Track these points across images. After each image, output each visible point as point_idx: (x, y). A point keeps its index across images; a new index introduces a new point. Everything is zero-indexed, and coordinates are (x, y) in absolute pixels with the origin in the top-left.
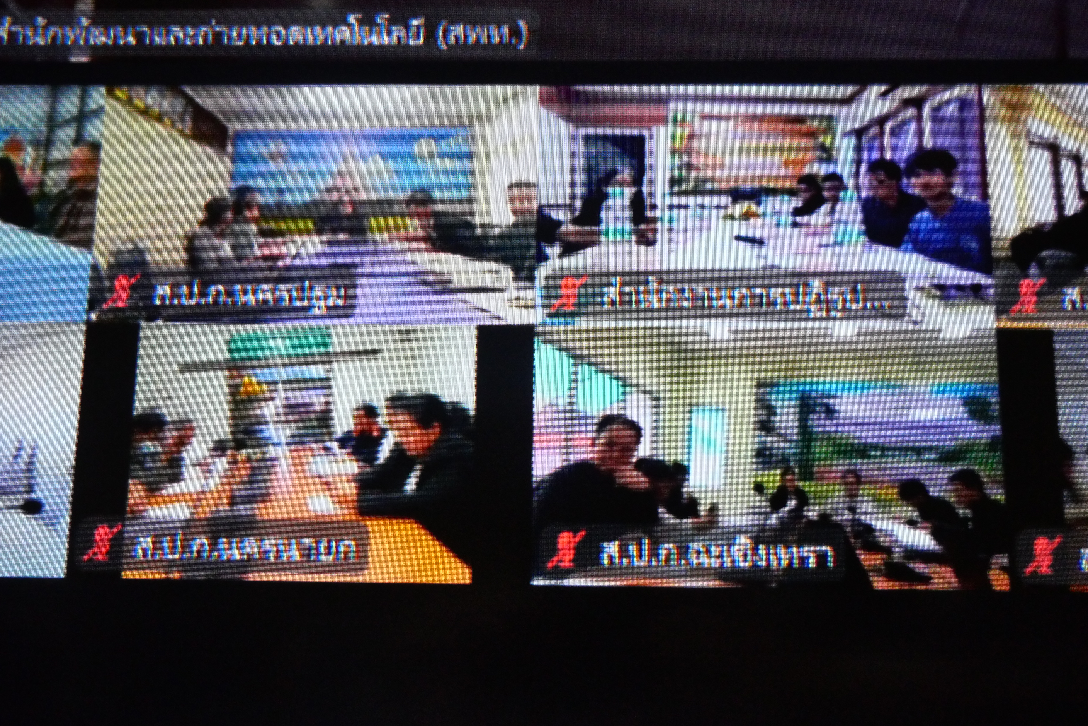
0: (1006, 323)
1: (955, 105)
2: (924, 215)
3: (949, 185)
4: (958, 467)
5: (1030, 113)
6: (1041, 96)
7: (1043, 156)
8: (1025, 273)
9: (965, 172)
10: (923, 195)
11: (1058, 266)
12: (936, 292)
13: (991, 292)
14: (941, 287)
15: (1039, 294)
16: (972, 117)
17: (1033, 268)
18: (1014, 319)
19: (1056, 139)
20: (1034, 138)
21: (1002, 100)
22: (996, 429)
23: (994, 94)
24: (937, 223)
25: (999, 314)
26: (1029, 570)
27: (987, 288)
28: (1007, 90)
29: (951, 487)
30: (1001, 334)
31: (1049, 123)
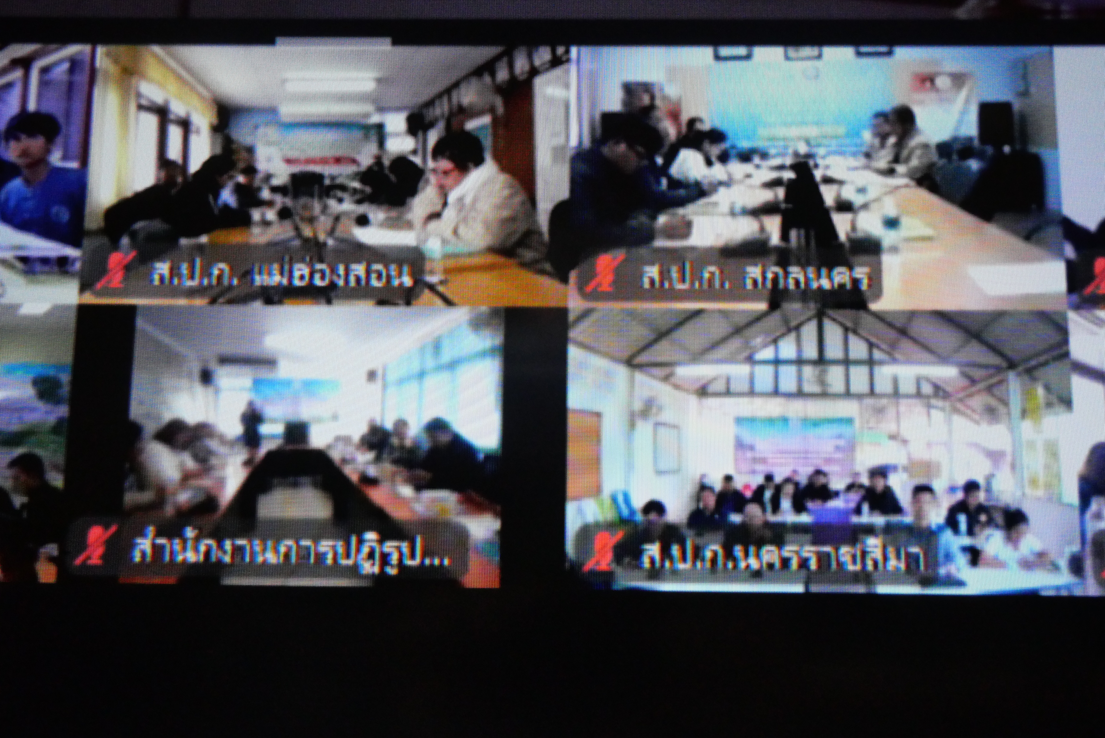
0: (89, 299)
1: (66, 66)
2: (16, 184)
3: (48, 151)
4: (19, 451)
5: (143, 76)
6: (156, 56)
7: (151, 121)
8: (115, 245)
9: (67, 137)
10: (20, 162)
11: (152, 238)
12: (19, 265)
13: (78, 265)
14: (24, 260)
15: (128, 268)
16: (82, 78)
17: (125, 241)
18: (98, 294)
19: (167, 103)
20: (144, 102)
21: (116, 61)
22: (63, 411)
23: (108, 54)
24: (28, 192)
25: (83, 288)
26: (78, 561)
27: (74, 260)
28: (121, 50)
29: (9, 473)
30: (83, 310)
31: (161, 85)
